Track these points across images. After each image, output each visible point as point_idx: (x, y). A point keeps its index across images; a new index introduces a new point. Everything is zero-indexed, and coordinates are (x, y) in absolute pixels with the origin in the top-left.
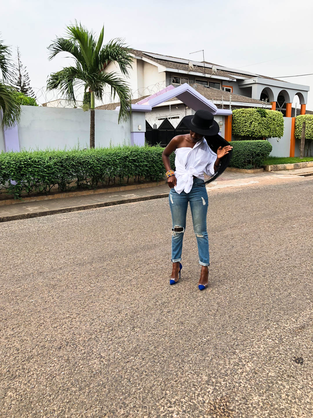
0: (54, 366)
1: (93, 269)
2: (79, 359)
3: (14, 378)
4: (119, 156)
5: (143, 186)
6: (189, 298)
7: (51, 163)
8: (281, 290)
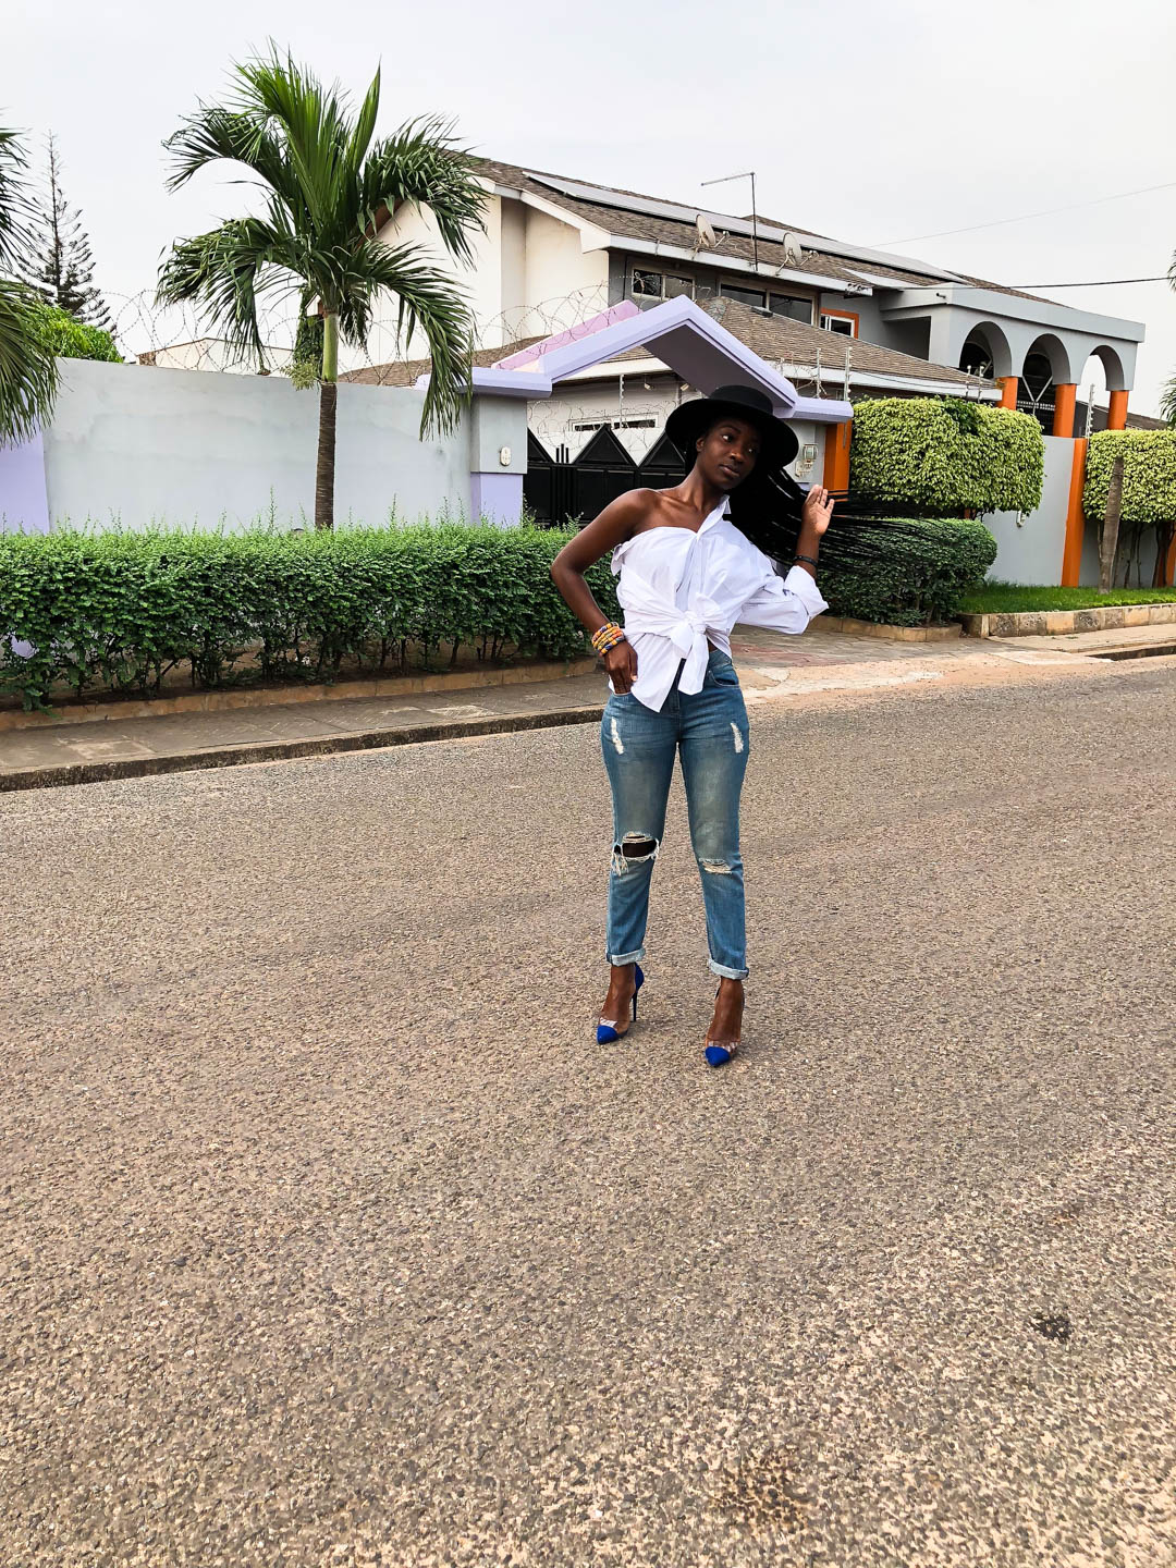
1: (314, 979)
2: (251, 1303)
4: (424, 561)
5: (509, 676)
6: (666, 1093)
7: (168, 579)
8: (1003, 1072)
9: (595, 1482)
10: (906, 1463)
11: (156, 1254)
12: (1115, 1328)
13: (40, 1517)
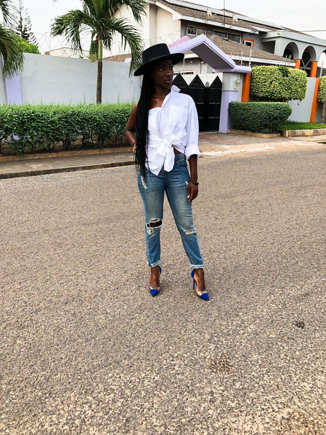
0: (61, 319)
1: (99, 230)
2: (85, 314)
3: (23, 328)
4: (127, 113)
7: (56, 118)
8: (288, 258)
9: (177, 360)
10: (259, 358)
11: (59, 300)
12: (317, 325)
13: (32, 366)
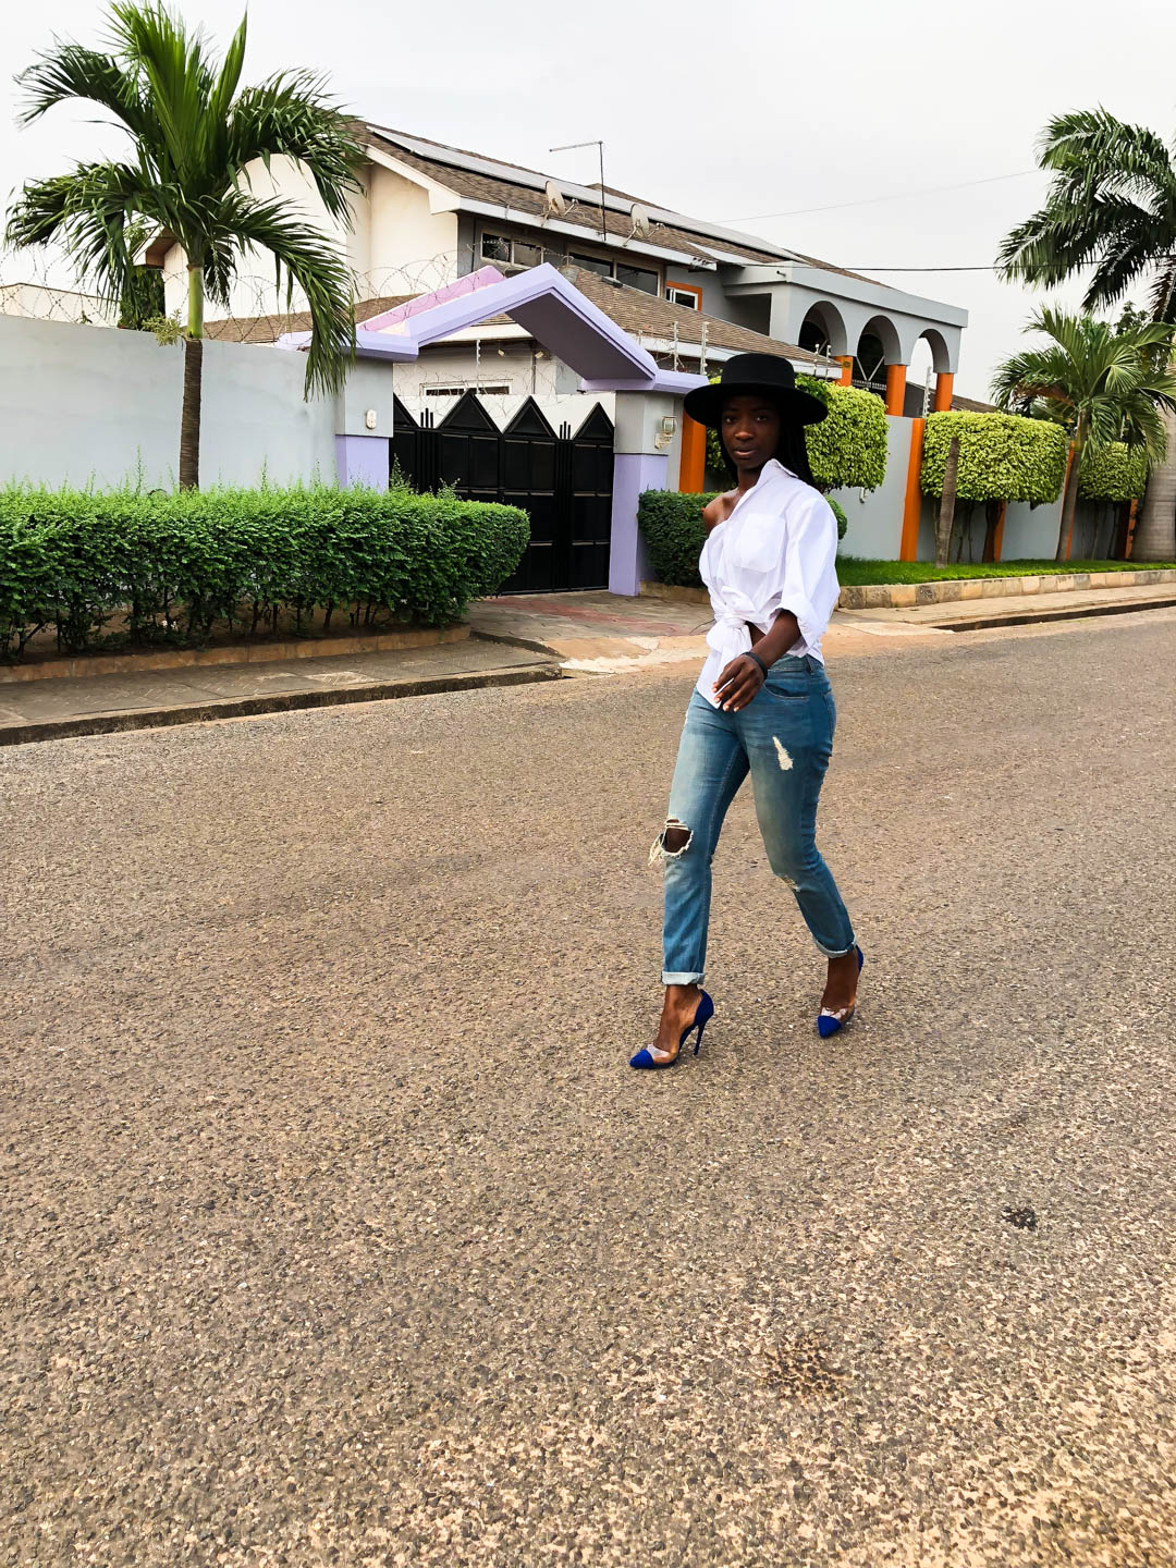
0: (204, 1265)
1: (267, 940)
2: (290, 1238)
3: (66, 1308)
4: (300, 525)
5: (383, 641)
7: (37, 538)
8: (936, 1005)
9: (654, 1372)
10: (920, 1336)
11: (182, 1199)
13: (137, 1442)
